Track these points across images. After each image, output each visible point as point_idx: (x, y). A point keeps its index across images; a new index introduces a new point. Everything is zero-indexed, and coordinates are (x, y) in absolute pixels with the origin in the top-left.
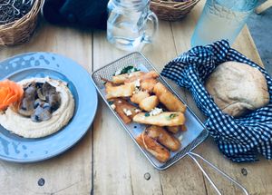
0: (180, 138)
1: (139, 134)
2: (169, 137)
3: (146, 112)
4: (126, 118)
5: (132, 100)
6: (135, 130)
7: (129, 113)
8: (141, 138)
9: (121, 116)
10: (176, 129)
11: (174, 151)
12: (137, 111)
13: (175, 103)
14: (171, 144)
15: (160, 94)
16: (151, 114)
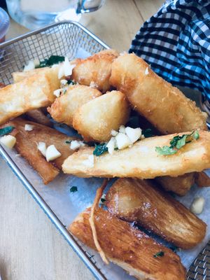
0: (198, 206)
1: (83, 207)
2: (169, 210)
3: (97, 145)
4: (44, 167)
5: (54, 112)
6: (74, 197)
7: (51, 152)
8: (86, 226)
9: (32, 162)
10: (187, 183)
11: (187, 247)
12: (75, 144)
13: (176, 107)
14: (179, 229)
15: (132, 84)
16: (110, 146)
